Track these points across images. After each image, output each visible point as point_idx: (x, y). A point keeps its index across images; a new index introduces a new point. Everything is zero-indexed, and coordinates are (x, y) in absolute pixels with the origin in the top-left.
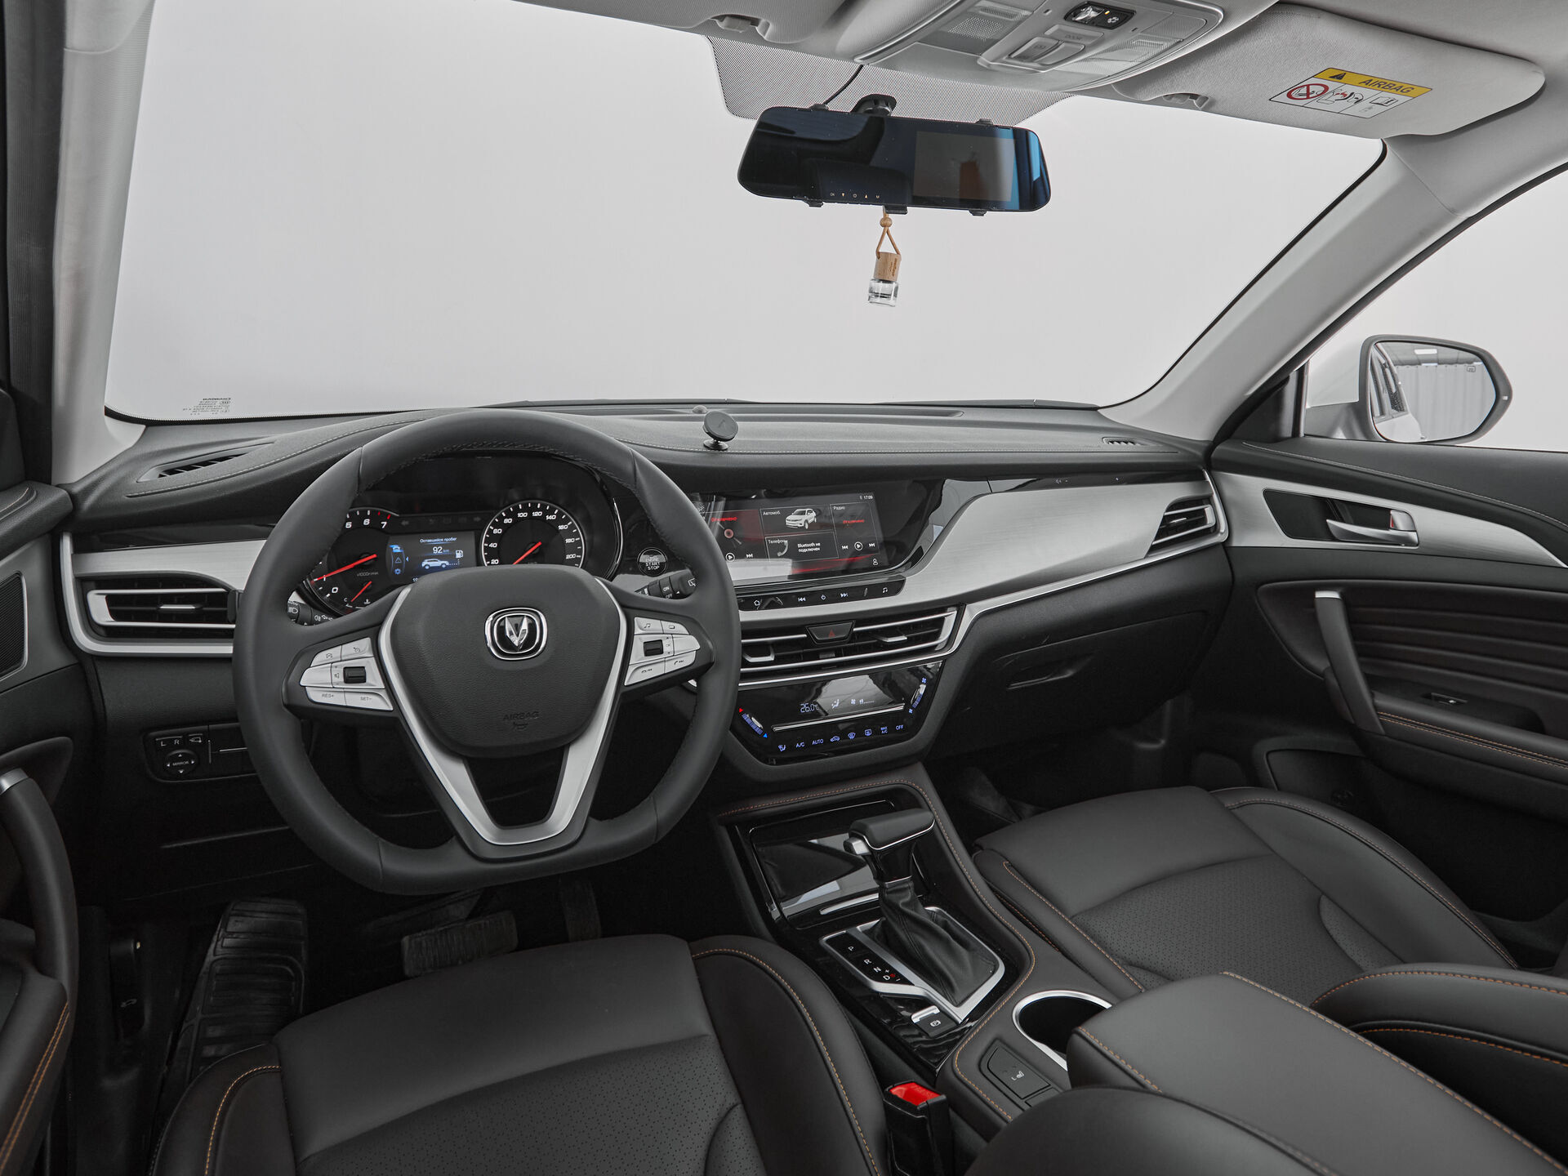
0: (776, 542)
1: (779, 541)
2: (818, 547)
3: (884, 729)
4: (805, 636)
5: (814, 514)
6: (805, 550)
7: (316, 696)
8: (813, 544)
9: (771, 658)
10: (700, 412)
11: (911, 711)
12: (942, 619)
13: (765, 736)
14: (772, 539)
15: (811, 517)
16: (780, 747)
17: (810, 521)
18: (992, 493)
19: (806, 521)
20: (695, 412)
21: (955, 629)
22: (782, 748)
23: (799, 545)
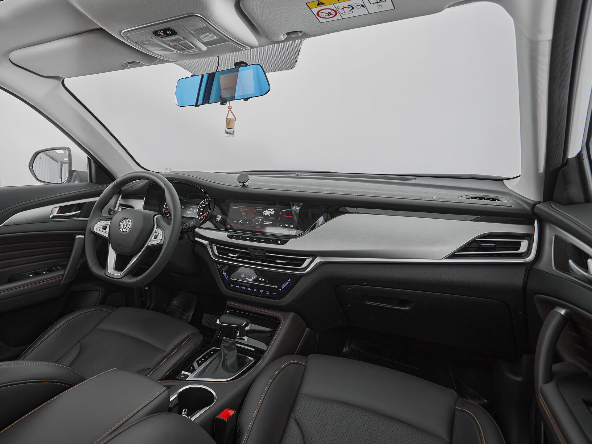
0: (257, 219)
1: (258, 219)
2: (271, 223)
3: (268, 292)
4: (248, 251)
5: (274, 212)
6: (266, 224)
7: (95, 230)
8: (269, 222)
9: (235, 256)
10: (297, 175)
11: (280, 290)
12: (306, 259)
13: (228, 280)
14: (256, 218)
15: (273, 212)
16: (231, 285)
17: (271, 214)
18: (356, 213)
19: (270, 214)
20: (296, 175)
21: (309, 264)
22: (232, 286)
23: (264, 222)
